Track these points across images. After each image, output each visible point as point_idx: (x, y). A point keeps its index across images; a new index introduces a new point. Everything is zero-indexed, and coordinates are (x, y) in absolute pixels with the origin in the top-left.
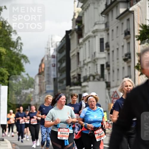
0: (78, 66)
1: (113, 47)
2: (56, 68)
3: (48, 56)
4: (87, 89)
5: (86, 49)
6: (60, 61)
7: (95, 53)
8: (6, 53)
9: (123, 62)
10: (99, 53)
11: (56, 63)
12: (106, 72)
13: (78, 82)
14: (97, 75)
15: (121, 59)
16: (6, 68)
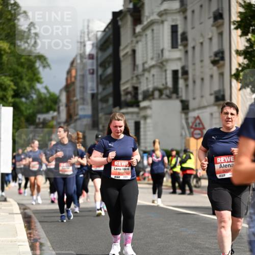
0: (134, 74)
1: (194, 40)
2: (95, 76)
3: (82, 56)
4: (149, 112)
5: (146, 44)
6: (103, 65)
7: (162, 51)
8: (9, 51)
9: (211, 65)
10: (169, 51)
11: (95, 67)
12: (181, 83)
13: (133, 100)
14: (166, 88)
15: (207, 62)
16: (10, 76)
